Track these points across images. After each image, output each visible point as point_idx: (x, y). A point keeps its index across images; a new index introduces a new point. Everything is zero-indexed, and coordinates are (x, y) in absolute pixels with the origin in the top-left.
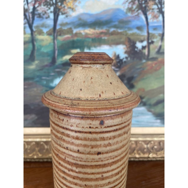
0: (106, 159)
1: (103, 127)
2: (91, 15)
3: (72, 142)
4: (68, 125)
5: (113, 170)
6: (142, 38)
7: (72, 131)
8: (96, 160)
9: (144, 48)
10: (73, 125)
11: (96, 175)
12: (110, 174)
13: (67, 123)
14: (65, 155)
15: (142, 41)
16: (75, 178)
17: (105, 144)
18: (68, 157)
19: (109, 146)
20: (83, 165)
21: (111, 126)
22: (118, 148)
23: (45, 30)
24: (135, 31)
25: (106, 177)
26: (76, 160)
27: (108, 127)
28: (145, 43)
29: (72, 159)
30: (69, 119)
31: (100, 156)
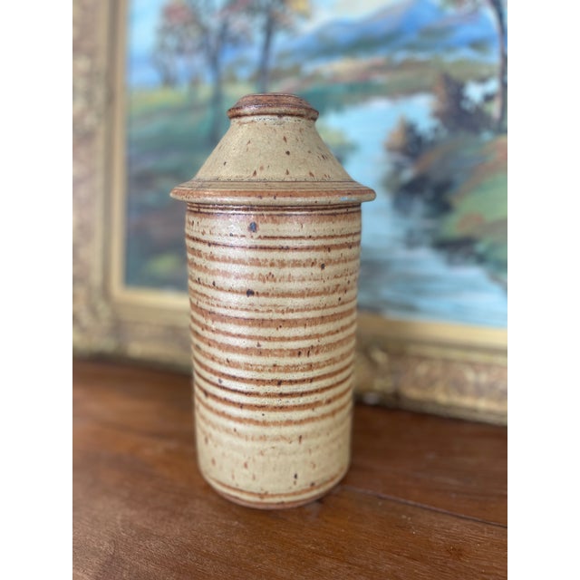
0: (265, 308)
1: (255, 235)
3: (206, 267)
4: (199, 231)
5: (282, 339)
6: (485, 72)
7: (204, 242)
8: (244, 307)
9: (488, 98)
10: (205, 230)
11: (244, 340)
12: (277, 345)
13: (197, 229)
14: (197, 296)
15: (483, 80)
16: (211, 343)
17: (260, 274)
18: (201, 300)
19: (271, 281)
20: (223, 316)
21: (273, 238)
22: (293, 292)
23: (243, 73)
24: (466, 54)
25: (267, 350)
26: (212, 305)
27: (266, 237)
28: (493, 86)
29: (206, 303)
31: (252, 299)
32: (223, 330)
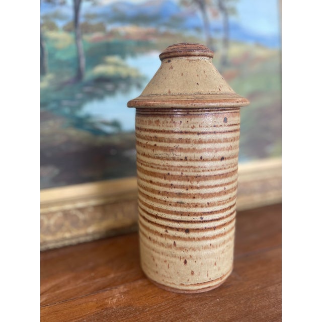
0: (228, 167)
1: (227, 124)
2: (131, 6)
3: (194, 149)
4: (188, 127)
5: (232, 182)
7: (194, 133)
8: (219, 168)
10: (195, 125)
11: (218, 188)
12: (231, 186)
16: (195, 196)
17: (227, 147)
18: (186, 171)
19: (231, 150)
20: (206, 176)
21: (233, 125)
23: (60, 24)
25: (228, 190)
26: (198, 171)
27: (230, 125)
29: (193, 171)
30: (189, 120)
31: (223, 162)
32: (206, 185)
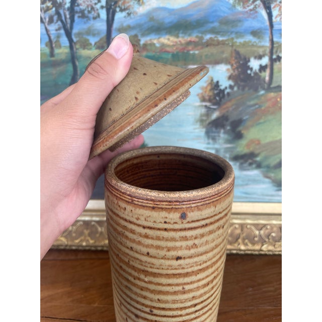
0: (188, 266)
1: (185, 221)
3: (139, 241)
4: (132, 217)
5: (199, 281)
6: (261, 51)
7: (139, 225)
8: (173, 267)
9: (263, 68)
10: (139, 217)
11: (173, 287)
12: (195, 285)
13: (131, 215)
14: (128, 257)
15: (260, 57)
16: (143, 289)
17: (187, 246)
18: (133, 261)
19: (194, 248)
20: (155, 273)
21: (198, 221)
22: (208, 250)
23: (93, 40)
24: (249, 38)
25: (189, 290)
26: (145, 266)
27: (193, 221)
28: (265, 61)
29: (139, 264)
30: (133, 209)
31: (180, 262)
32: (155, 282)
